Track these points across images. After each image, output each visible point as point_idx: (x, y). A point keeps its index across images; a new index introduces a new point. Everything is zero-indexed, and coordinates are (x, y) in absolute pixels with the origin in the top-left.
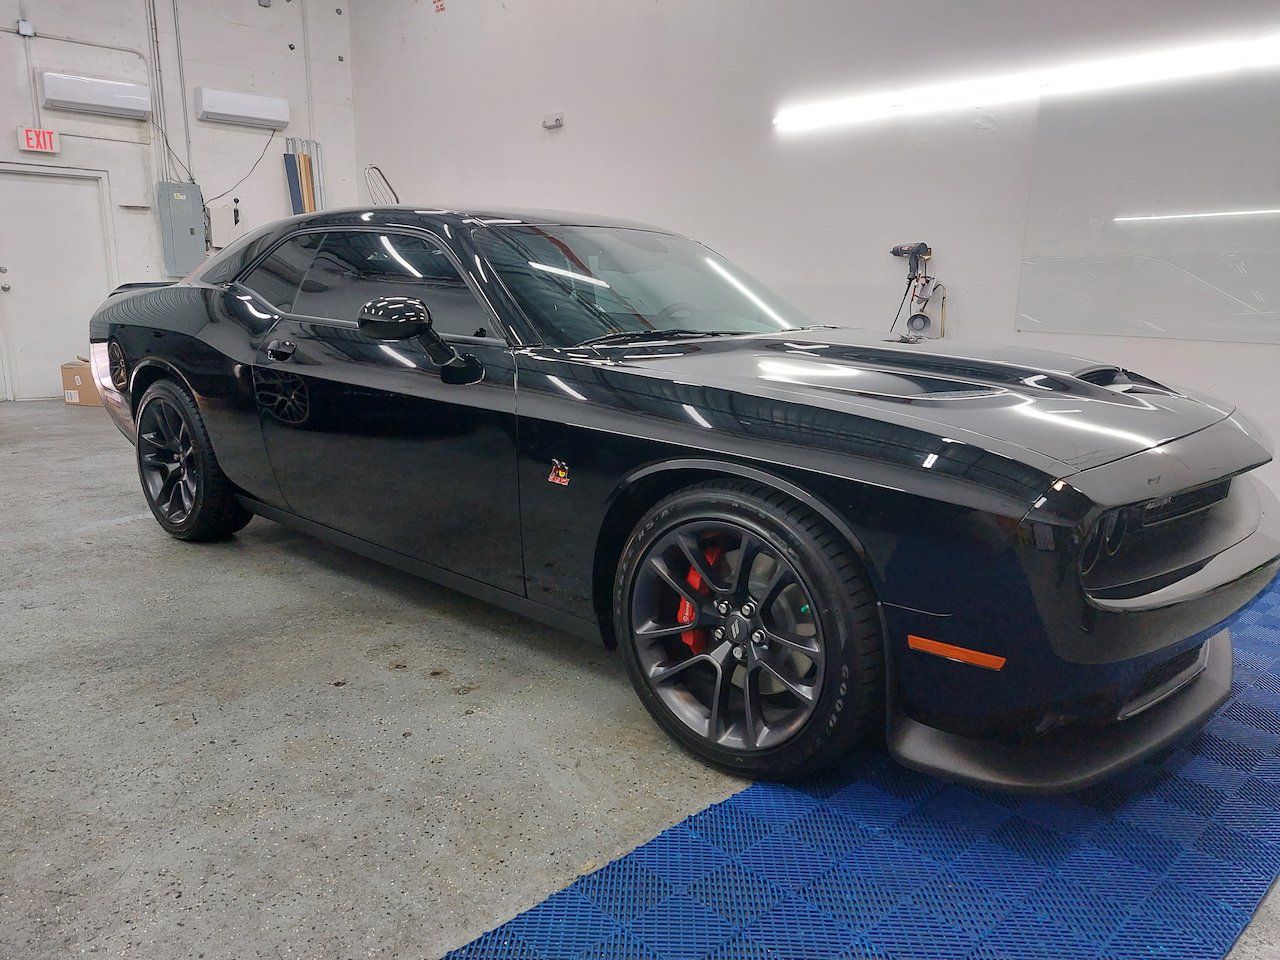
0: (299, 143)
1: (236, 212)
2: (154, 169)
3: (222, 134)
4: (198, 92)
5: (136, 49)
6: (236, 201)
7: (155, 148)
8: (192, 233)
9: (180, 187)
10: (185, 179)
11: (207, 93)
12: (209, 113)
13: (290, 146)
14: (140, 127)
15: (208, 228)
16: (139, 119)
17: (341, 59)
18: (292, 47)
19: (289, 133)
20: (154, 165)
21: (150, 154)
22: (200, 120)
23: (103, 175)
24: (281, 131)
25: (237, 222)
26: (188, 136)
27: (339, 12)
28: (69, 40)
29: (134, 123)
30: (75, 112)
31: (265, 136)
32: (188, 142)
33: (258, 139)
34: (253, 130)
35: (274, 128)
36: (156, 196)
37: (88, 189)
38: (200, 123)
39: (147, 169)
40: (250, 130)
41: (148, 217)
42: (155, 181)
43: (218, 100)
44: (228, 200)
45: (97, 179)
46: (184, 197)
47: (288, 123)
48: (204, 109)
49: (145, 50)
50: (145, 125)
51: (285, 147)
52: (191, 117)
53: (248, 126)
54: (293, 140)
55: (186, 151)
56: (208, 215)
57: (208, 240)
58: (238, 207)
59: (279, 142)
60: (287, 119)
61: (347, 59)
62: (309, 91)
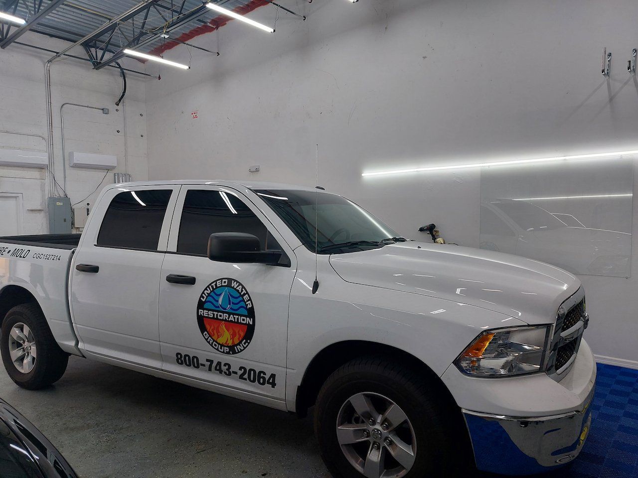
1: (88, 210)
2: (47, 192)
3: (83, 173)
4: (71, 155)
5: (41, 135)
6: (88, 204)
7: (47, 181)
8: (65, 220)
9: (60, 199)
10: (62, 195)
11: (75, 154)
12: (76, 164)
13: (116, 177)
14: (41, 171)
15: (73, 218)
16: (41, 168)
17: (142, 136)
18: (118, 132)
19: (116, 171)
20: (47, 188)
21: (45, 184)
23: (19, 195)
24: (111, 170)
25: (88, 214)
26: (65, 175)
27: (141, 115)
28: (7, 132)
29: (38, 170)
30: (7, 166)
31: (101, 174)
32: (65, 178)
34: (98, 170)
35: (108, 169)
36: (47, 204)
37: (12, 202)
38: (72, 168)
39: (43, 190)
41: (42, 214)
42: (46, 197)
43: (80, 157)
44: (84, 204)
45: (16, 197)
46: (62, 204)
48: (75, 162)
49: (46, 135)
50: (43, 170)
51: (113, 177)
52: (67, 166)
53: (95, 169)
54: (118, 174)
55: (64, 182)
56: (73, 211)
57: (73, 224)
58: (89, 207)
59: (110, 175)
60: (115, 165)
61: (145, 136)
62: (126, 151)
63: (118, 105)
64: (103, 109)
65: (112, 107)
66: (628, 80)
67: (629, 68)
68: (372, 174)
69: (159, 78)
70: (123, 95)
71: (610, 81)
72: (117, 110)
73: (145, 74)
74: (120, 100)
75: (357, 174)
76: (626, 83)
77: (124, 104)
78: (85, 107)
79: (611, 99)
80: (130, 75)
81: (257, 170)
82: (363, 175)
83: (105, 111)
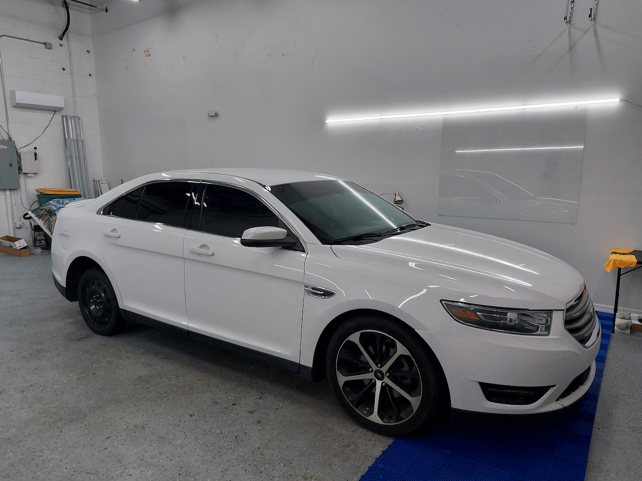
0: (69, 118)
1: (36, 154)
3: (27, 114)
4: (13, 93)
6: (35, 148)
8: (11, 165)
9: (3, 142)
10: (6, 138)
11: (17, 92)
12: (19, 104)
13: (64, 119)
15: (19, 162)
17: (90, 75)
18: (64, 69)
19: (63, 113)
22: (14, 107)
24: (58, 112)
25: (36, 159)
26: (7, 116)
27: (88, 52)
31: (49, 115)
32: (7, 119)
33: (46, 116)
34: (44, 112)
35: (55, 110)
38: (14, 108)
40: (42, 111)
43: (23, 97)
44: (30, 148)
46: (6, 147)
47: (63, 108)
48: (18, 101)
51: (61, 120)
52: (9, 106)
53: (40, 110)
54: (66, 116)
55: (6, 123)
56: (19, 156)
57: (20, 169)
58: (37, 151)
59: (58, 117)
60: (63, 106)
61: (93, 75)
62: (74, 91)
63: (61, 39)
64: (45, 44)
65: (55, 42)
66: (589, 29)
67: (590, 16)
68: (336, 121)
69: (107, 10)
70: (67, 28)
71: (571, 29)
72: (61, 45)
73: (89, 5)
74: (64, 34)
75: (321, 121)
76: (586, 32)
77: (69, 38)
78: (25, 40)
79: (571, 48)
80: (73, 5)
81: (216, 115)
82: (327, 121)
83: (48, 46)
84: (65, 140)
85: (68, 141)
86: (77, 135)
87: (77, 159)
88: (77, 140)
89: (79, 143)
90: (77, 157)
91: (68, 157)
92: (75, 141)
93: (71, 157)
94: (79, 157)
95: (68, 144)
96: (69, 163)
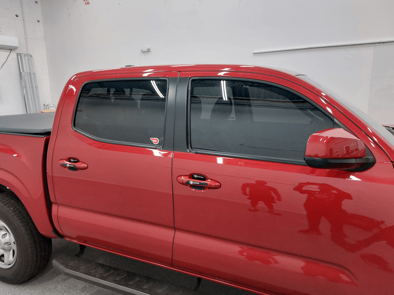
0: (23, 55)
13: (19, 56)
17: (38, 21)
18: (17, 16)
19: (18, 51)
24: (14, 50)
27: (36, 2)
31: (7, 53)
34: (2, 50)
35: (11, 49)
40: (0, 50)
47: (18, 47)
51: (16, 57)
54: (20, 54)
59: (13, 55)
60: (17, 45)
61: (41, 21)
62: (25, 34)
81: (149, 51)
84: (20, 73)
85: (23, 74)
86: (30, 69)
87: (31, 88)
88: (30, 73)
89: (32, 75)
90: (30, 86)
91: (23, 87)
92: (28, 74)
93: (26, 87)
94: (32, 87)
95: (22, 76)
96: (25, 91)
